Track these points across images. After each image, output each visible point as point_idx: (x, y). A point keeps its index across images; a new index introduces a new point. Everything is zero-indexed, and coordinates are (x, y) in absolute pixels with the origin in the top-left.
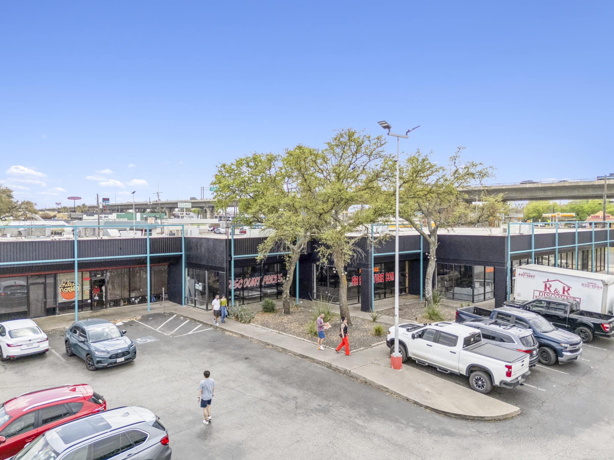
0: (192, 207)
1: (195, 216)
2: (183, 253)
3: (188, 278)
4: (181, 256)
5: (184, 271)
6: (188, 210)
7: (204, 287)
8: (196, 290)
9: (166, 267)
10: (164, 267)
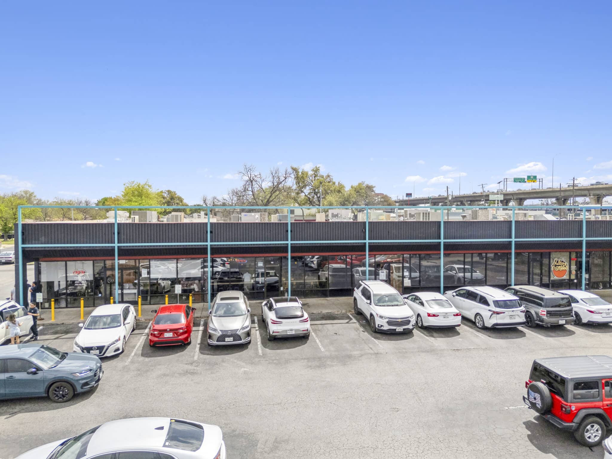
0: (504, 199)
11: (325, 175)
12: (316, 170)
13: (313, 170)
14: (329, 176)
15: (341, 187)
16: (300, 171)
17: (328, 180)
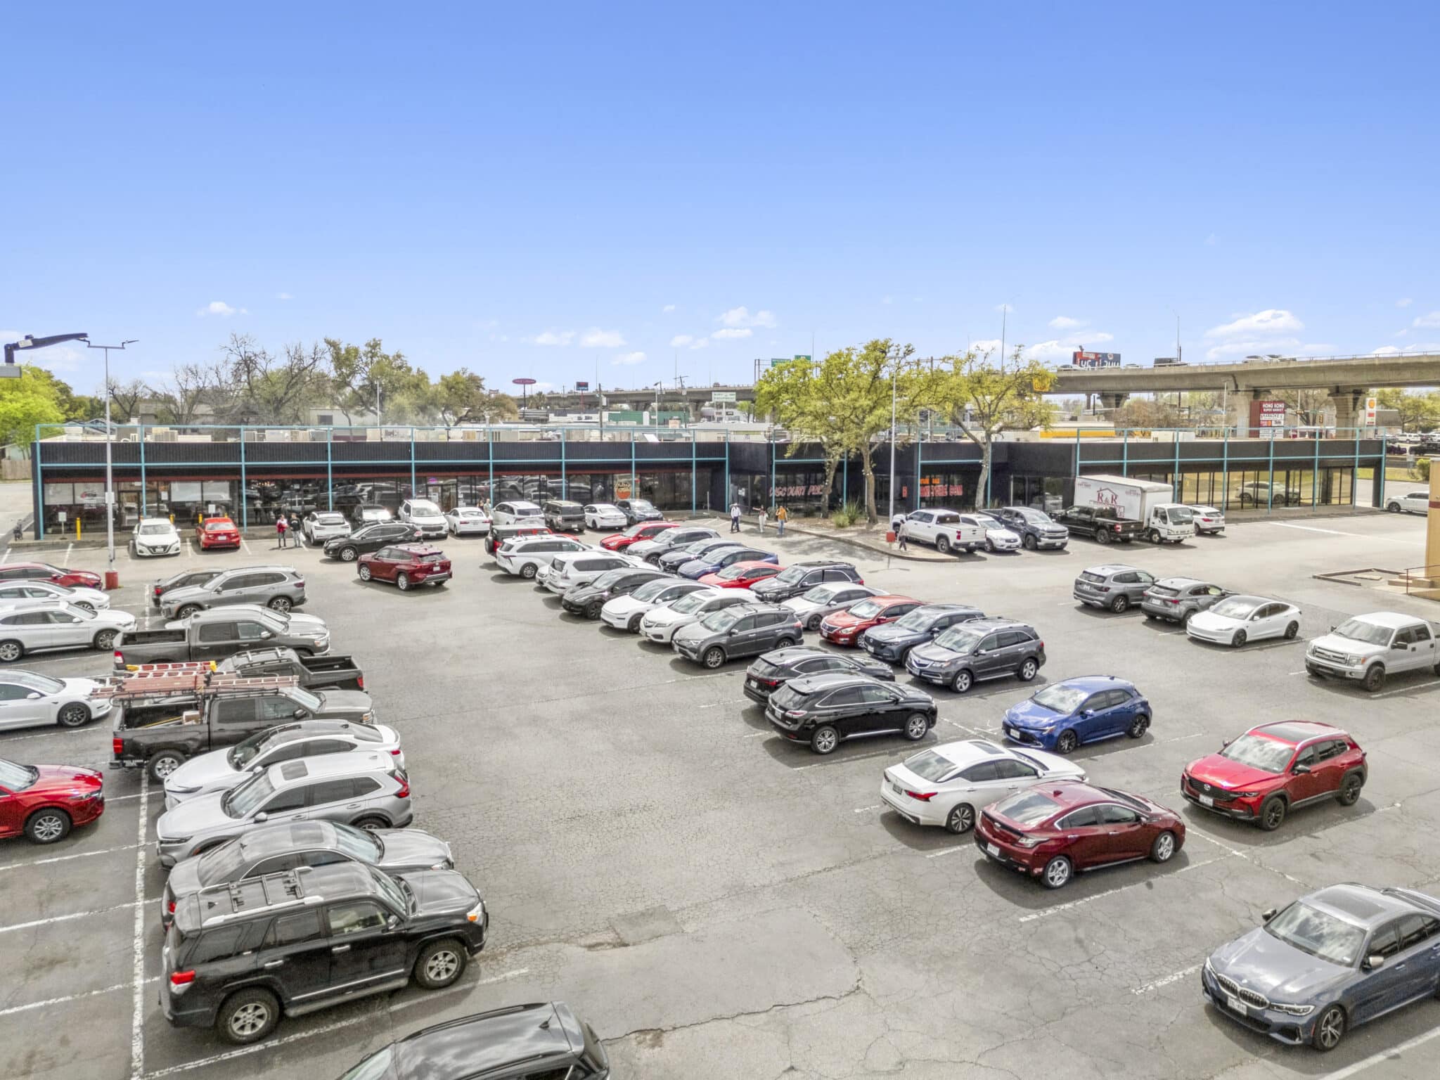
0: (738, 400)
1: (743, 417)
2: (727, 458)
3: (731, 485)
4: (724, 462)
5: (728, 478)
6: (730, 405)
7: (747, 493)
8: (739, 496)
9: (709, 475)
10: (707, 474)
11: (391, 354)
12: (375, 346)
13: (368, 345)
14: (399, 356)
15: (422, 376)
16: (343, 346)
17: (399, 362)
